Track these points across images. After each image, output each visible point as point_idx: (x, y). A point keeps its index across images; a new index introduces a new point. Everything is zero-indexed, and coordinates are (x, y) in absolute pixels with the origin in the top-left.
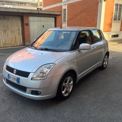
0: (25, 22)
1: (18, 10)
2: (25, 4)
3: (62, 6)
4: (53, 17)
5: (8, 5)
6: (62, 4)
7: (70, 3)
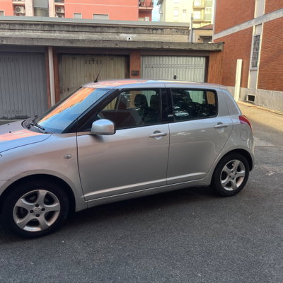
0: (132, 68)
1: (117, 45)
2: (162, 29)
3: (252, 27)
4: (201, 56)
5: (126, 33)
6: (253, 23)
7: (271, 19)
